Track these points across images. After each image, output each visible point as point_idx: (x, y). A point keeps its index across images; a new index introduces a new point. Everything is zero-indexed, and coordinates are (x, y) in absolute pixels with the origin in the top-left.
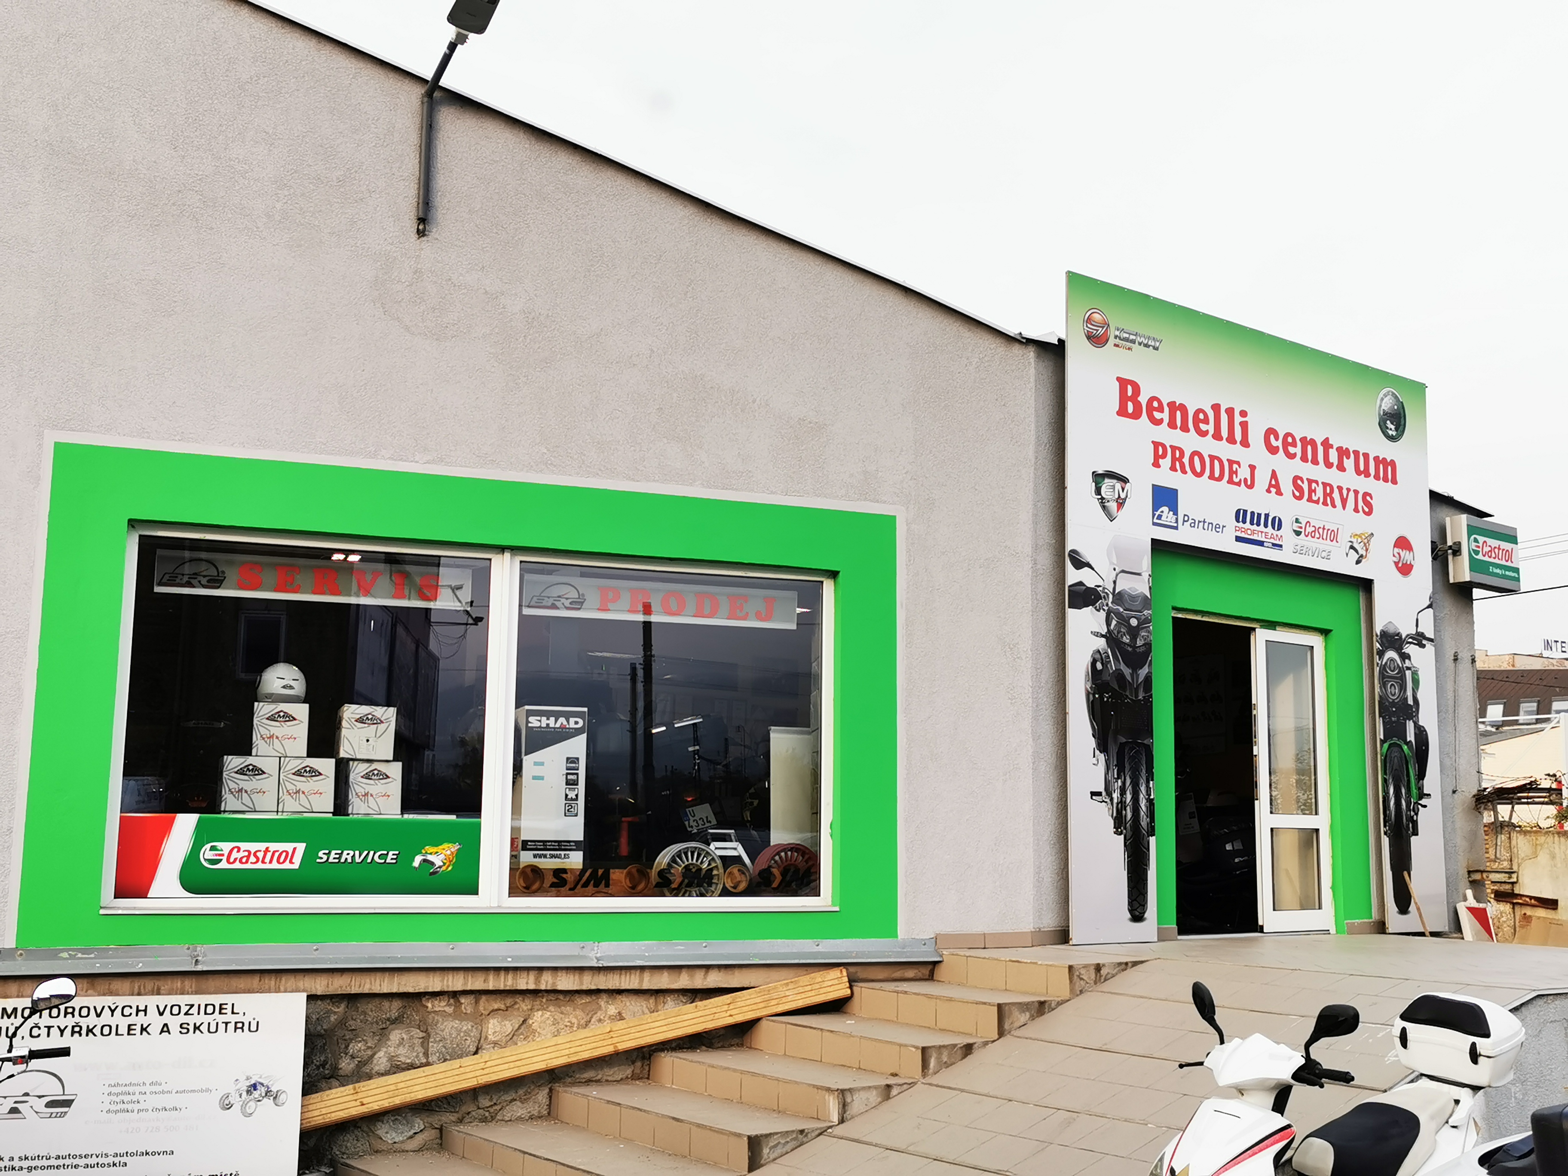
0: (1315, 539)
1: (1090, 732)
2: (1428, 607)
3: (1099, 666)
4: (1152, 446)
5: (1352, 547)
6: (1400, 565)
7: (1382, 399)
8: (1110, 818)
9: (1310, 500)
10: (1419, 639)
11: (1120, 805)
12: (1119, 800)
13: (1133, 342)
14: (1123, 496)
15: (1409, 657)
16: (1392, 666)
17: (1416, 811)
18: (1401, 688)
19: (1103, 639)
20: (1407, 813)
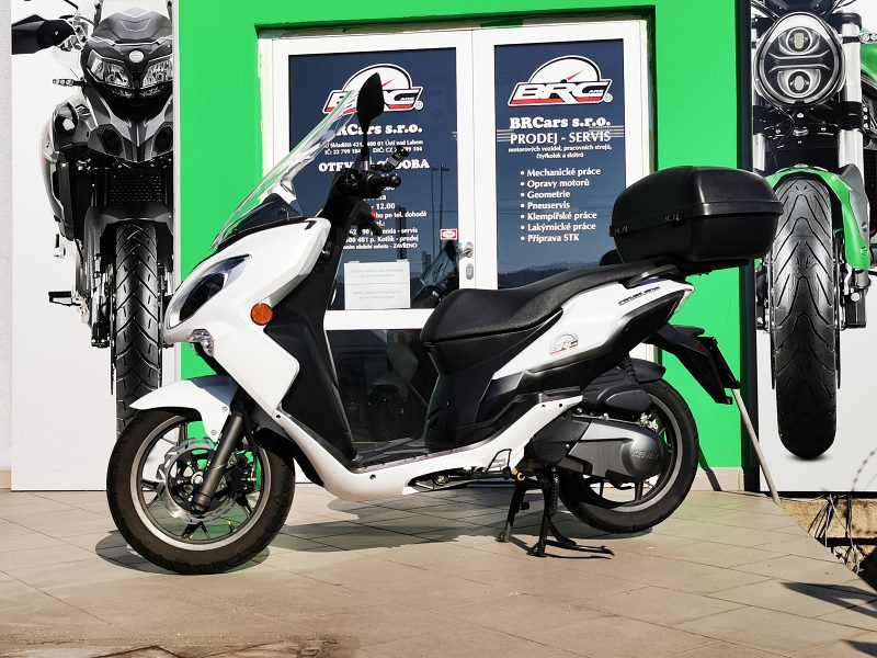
1: (50, 212)
3: (68, 125)
8: (87, 325)
11: (104, 308)
12: (104, 301)
15: (856, 19)
16: (799, 42)
17: (861, 285)
18: (826, 75)
19: (77, 87)
20: (830, 290)
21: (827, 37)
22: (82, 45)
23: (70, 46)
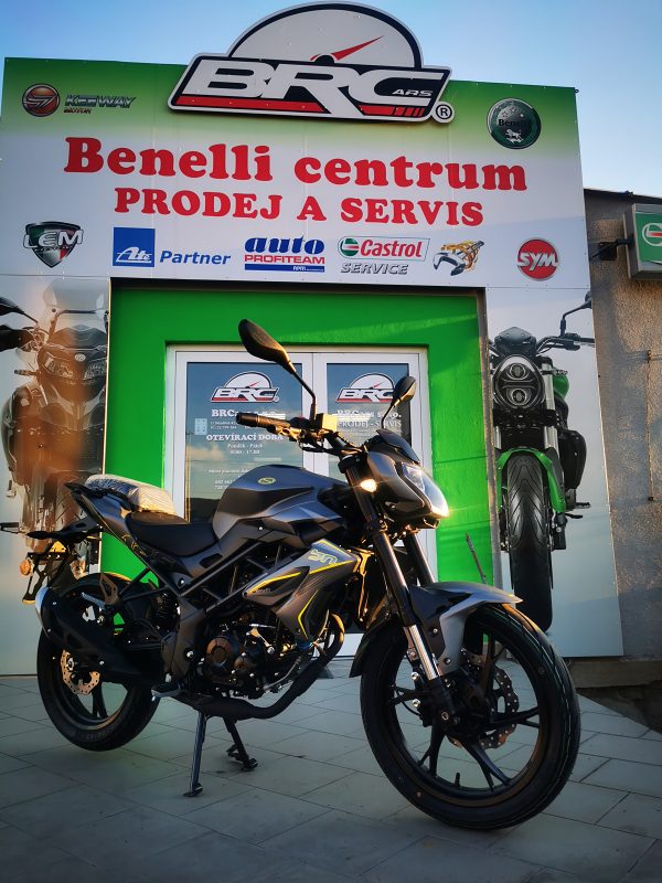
0: (381, 257)
1: (5, 464)
2: (583, 307)
3: (25, 402)
4: (116, 193)
5: (445, 258)
6: (532, 269)
7: (498, 110)
9: (372, 218)
10: (568, 342)
13: (94, 105)
14: (69, 242)
15: (549, 361)
16: (518, 372)
17: (562, 522)
18: (534, 393)
19: (33, 377)
20: (544, 525)
21: (533, 370)
22: (39, 348)
23: (30, 348)
